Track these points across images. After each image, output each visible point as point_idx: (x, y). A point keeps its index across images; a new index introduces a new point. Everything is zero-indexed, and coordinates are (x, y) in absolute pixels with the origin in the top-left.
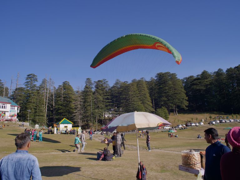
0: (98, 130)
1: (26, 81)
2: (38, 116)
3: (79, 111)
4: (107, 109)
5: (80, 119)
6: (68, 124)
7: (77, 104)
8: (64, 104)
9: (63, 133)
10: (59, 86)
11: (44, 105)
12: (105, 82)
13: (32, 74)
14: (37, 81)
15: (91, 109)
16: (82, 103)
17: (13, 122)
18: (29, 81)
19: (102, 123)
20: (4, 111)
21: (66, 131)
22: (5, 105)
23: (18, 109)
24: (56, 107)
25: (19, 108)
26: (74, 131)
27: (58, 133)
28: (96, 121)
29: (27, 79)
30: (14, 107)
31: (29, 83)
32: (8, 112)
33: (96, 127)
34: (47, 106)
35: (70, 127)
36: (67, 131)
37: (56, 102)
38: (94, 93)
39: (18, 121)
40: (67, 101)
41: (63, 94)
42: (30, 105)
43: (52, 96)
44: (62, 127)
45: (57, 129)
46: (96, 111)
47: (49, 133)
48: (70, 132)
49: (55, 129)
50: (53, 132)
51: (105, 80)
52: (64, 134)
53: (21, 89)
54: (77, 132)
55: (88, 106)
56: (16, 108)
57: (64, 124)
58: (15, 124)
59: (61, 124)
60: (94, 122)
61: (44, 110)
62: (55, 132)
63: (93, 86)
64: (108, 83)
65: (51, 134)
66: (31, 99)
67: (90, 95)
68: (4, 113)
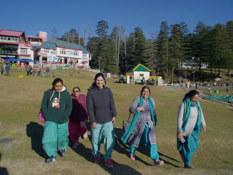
0: (174, 82)
1: (97, 29)
2: (110, 64)
3: (152, 59)
4: (185, 58)
5: (154, 69)
6: (144, 71)
7: (150, 51)
8: (136, 52)
9: (138, 84)
10: (130, 34)
11: (115, 53)
12: (183, 25)
13: (102, 21)
14: (108, 28)
15: (166, 58)
16: (156, 51)
17: (84, 69)
18: (100, 29)
19: (178, 74)
20: (77, 58)
21: (142, 81)
22: (77, 52)
23: (89, 57)
24: (128, 55)
25: (91, 55)
26: (153, 80)
27: (132, 83)
28: (172, 72)
29: (98, 26)
30: (86, 54)
31: (100, 31)
32: (80, 59)
33: (172, 78)
34: (118, 54)
35: (147, 75)
36: (144, 81)
37: (128, 50)
38: (170, 40)
39: (90, 68)
40: (140, 49)
41: (135, 41)
42: (102, 54)
43: (123, 44)
44: (137, 74)
45: (131, 78)
46: (173, 59)
47: (120, 82)
48: (147, 82)
49: (128, 77)
50: (125, 81)
51: (184, 23)
52: (140, 85)
53: (94, 39)
54: (157, 82)
55: (163, 54)
56: (88, 55)
57: (139, 71)
58: (86, 71)
59: (135, 71)
60: (170, 72)
61: (116, 59)
62: (128, 82)
63: (170, 31)
64: (187, 27)
65: (123, 83)
66: (103, 47)
67: (166, 41)
68: (76, 60)
